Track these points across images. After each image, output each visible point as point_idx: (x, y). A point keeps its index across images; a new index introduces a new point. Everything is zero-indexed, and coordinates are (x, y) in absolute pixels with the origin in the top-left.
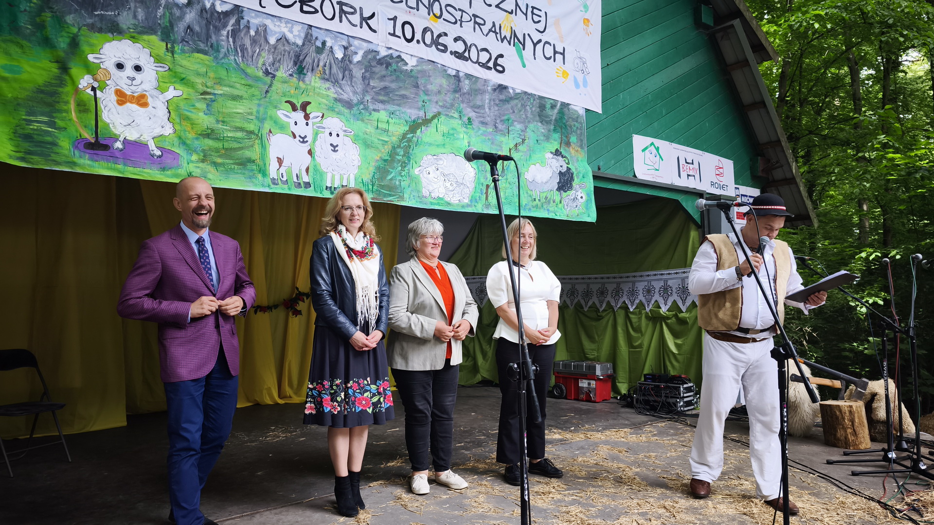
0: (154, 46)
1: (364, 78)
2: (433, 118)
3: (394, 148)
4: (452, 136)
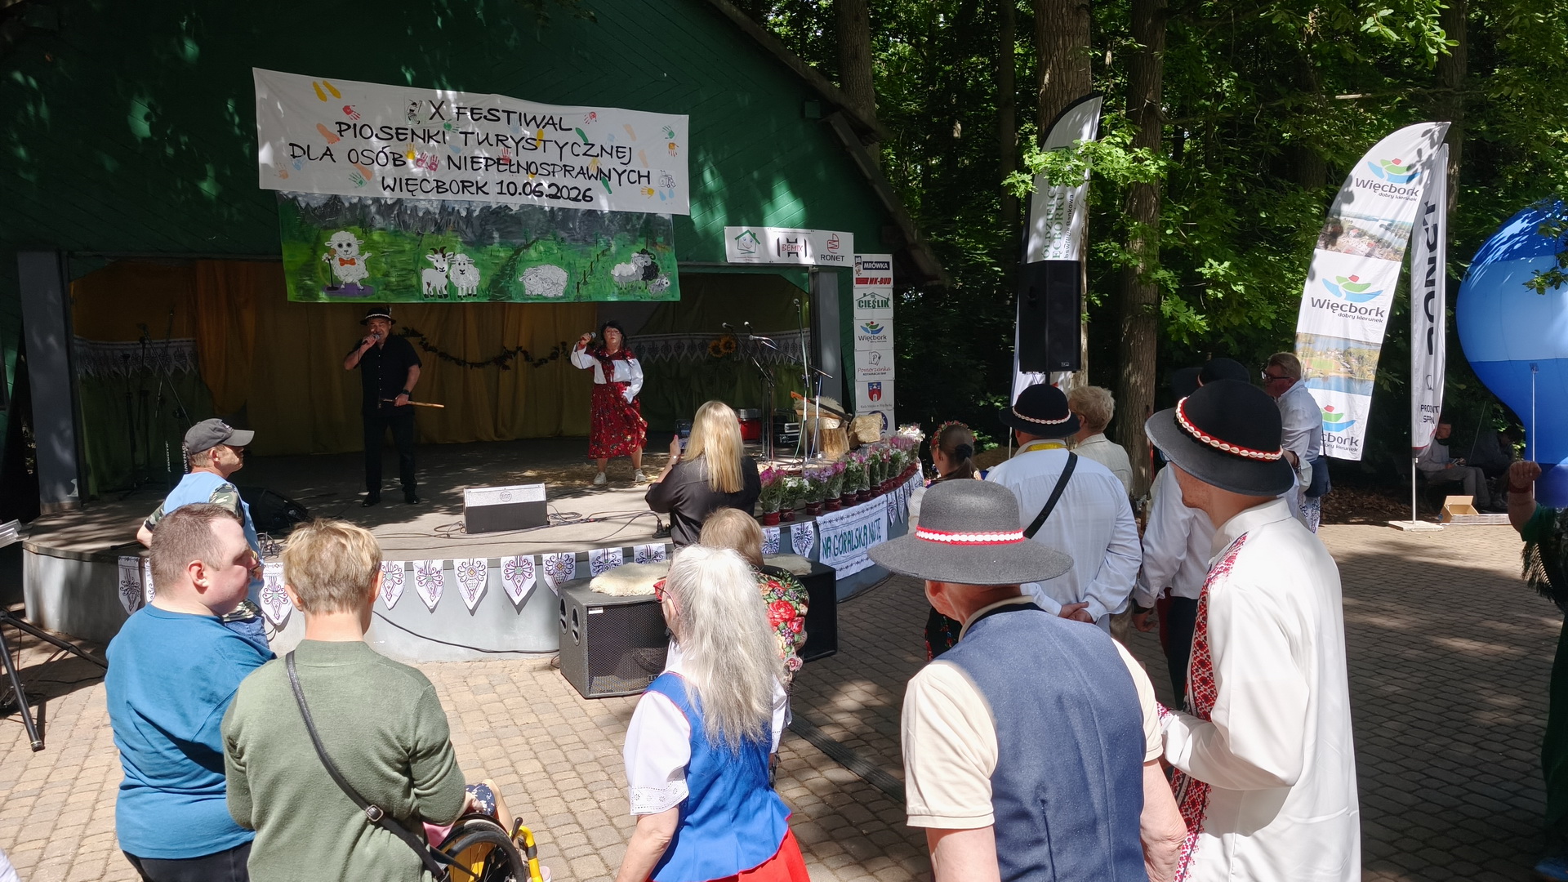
1: (481, 225)
2: (533, 242)
3: (503, 267)
4: (548, 253)
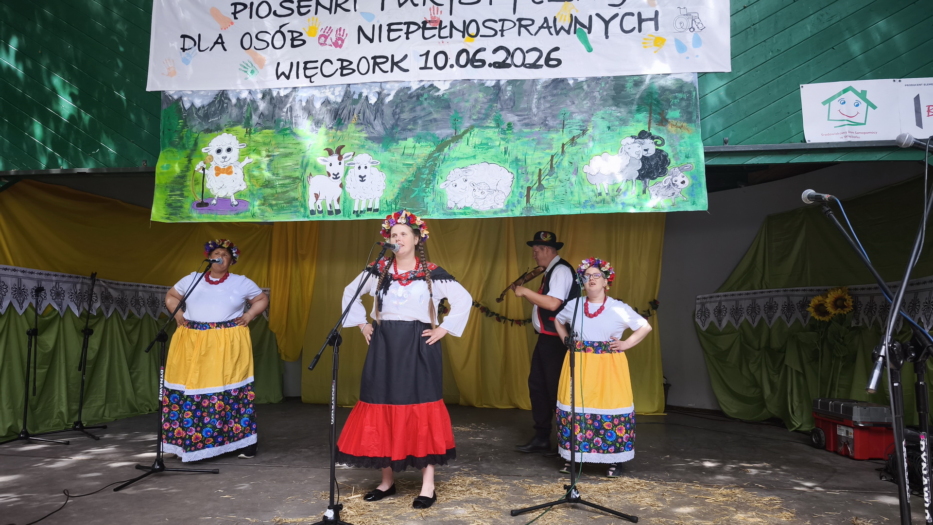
0: (239, 133)
4: (485, 146)
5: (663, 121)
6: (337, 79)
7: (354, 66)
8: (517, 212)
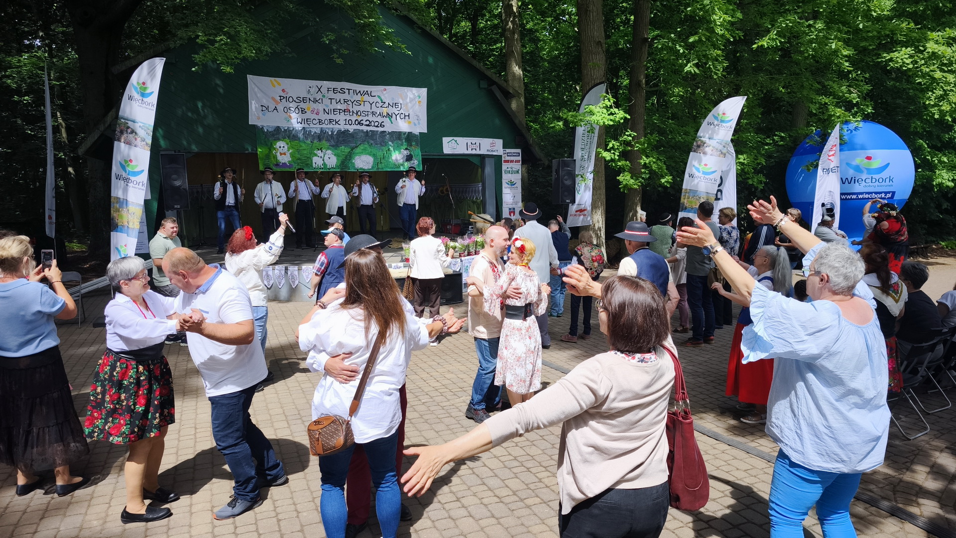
1: (337, 138)
2: (359, 145)
3: (346, 156)
4: (365, 149)
5: (411, 145)
6: (318, 126)
7: (323, 122)
8: (375, 170)
